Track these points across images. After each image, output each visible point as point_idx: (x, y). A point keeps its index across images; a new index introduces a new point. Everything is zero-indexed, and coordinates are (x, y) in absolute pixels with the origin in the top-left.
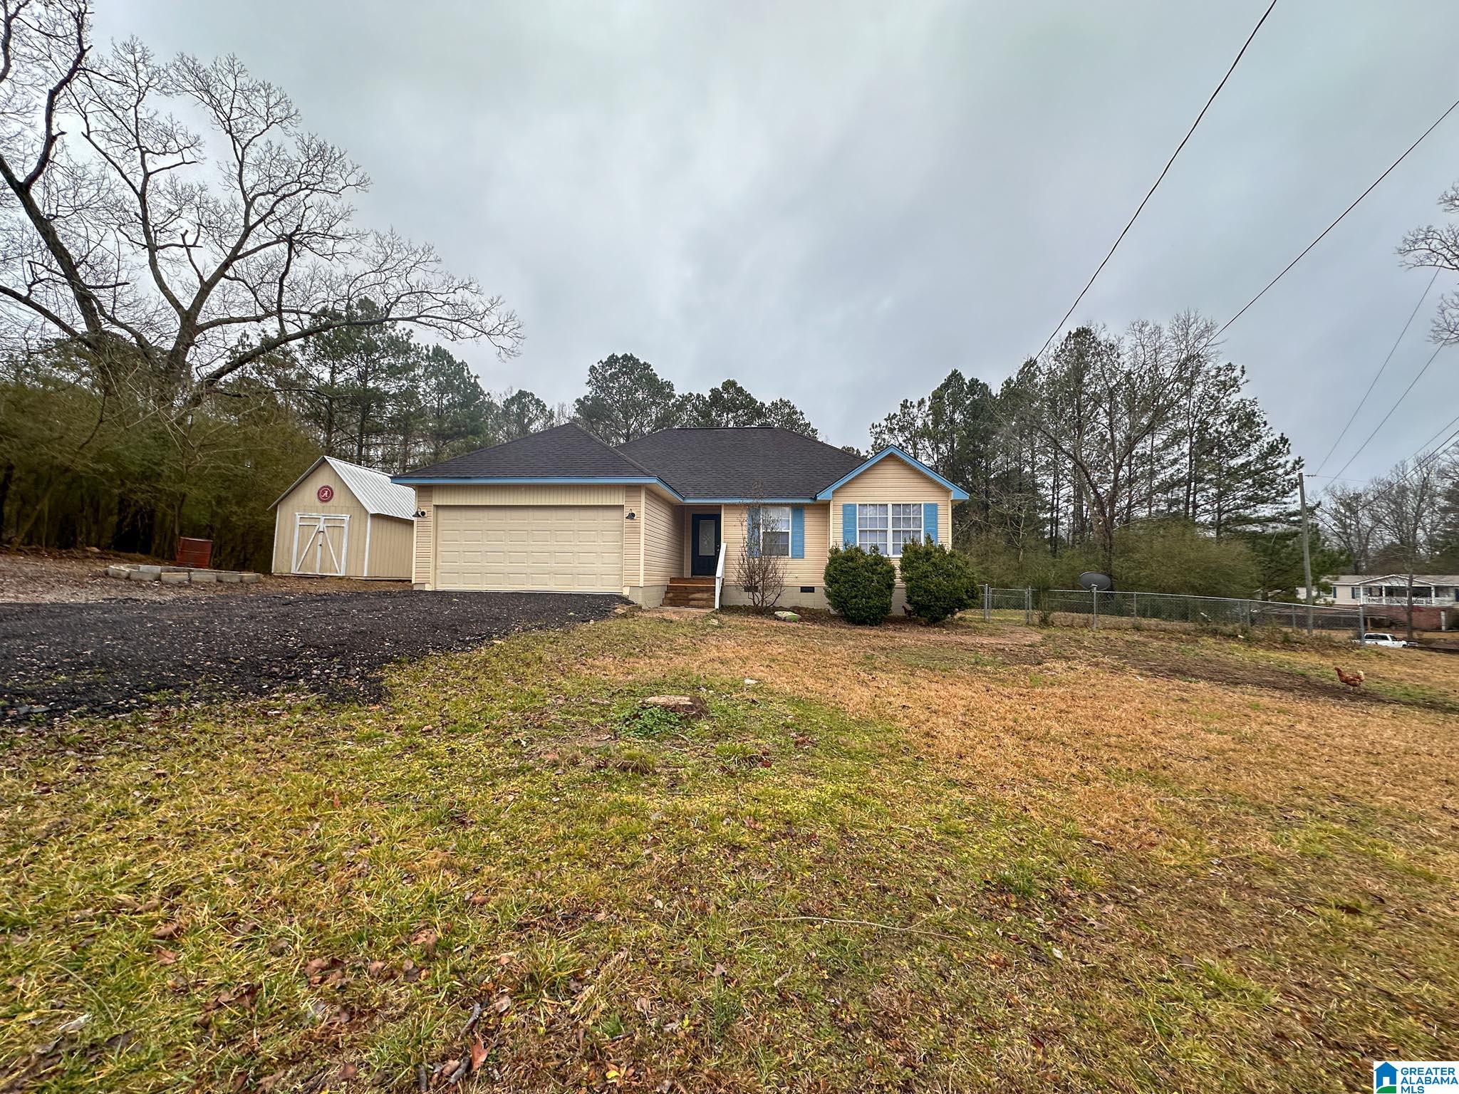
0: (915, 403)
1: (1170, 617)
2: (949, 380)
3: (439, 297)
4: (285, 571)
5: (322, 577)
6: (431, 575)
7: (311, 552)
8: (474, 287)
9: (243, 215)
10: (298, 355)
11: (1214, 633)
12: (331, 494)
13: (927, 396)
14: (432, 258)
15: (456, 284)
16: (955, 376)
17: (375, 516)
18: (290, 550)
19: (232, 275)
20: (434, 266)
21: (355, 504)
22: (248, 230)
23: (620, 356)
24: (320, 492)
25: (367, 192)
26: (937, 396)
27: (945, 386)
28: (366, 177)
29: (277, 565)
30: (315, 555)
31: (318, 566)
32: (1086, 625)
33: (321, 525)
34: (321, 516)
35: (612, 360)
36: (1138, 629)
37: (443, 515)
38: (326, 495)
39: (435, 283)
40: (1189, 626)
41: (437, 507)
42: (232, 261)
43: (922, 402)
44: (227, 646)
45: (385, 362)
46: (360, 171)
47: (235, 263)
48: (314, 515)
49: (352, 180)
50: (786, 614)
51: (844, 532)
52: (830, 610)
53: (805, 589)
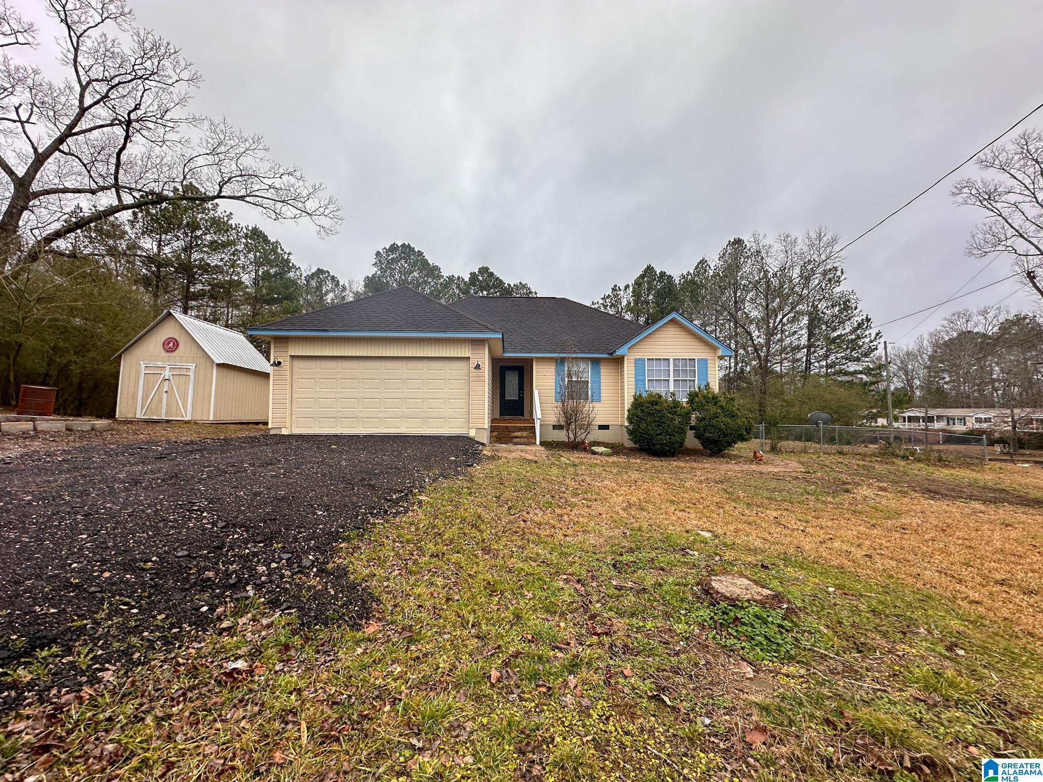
0: (622, 288)
2: (646, 271)
3: (265, 181)
4: (130, 416)
5: (168, 421)
6: (288, 420)
7: (156, 399)
8: (298, 174)
9: (78, 97)
10: (127, 228)
12: (176, 345)
13: (631, 282)
14: (260, 147)
15: (281, 171)
16: (649, 270)
17: (219, 365)
18: (135, 397)
19: (66, 150)
20: (261, 154)
21: (200, 354)
22: (83, 110)
23: (399, 245)
24: (166, 344)
25: (199, 88)
26: (638, 283)
27: (642, 277)
28: (199, 74)
29: (121, 411)
30: (160, 401)
31: (164, 411)
33: (167, 374)
34: (167, 364)
35: (393, 248)
37: (298, 364)
38: (171, 346)
39: (262, 168)
41: (292, 357)
42: (67, 137)
43: (627, 287)
44: (124, 536)
45: (208, 237)
46: (193, 69)
47: (70, 140)
48: (160, 364)
49: (185, 75)
50: (601, 449)
51: (639, 381)
52: (629, 444)
53: (602, 427)
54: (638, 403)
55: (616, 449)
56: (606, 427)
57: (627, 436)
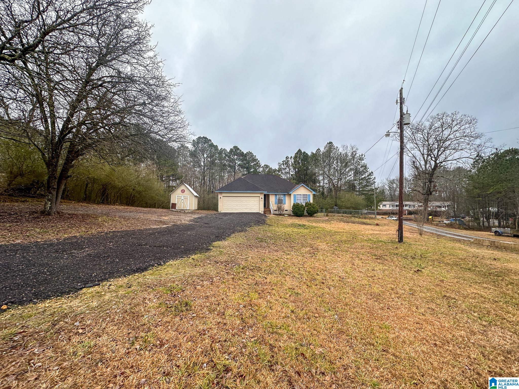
1: (348, 214)
2: (298, 151)
6: (222, 209)
11: (354, 217)
12: (184, 191)
16: (300, 151)
17: (195, 196)
21: (191, 193)
24: (182, 191)
26: (296, 157)
30: (181, 205)
31: (182, 207)
32: (334, 216)
33: (183, 198)
36: (342, 216)
37: (224, 198)
38: (183, 191)
40: (351, 215)
41: (223, 196)
43: (291, 157)
48: (181, 196)
50: (286, 215)
51: (295, 200)
52: (292, 214)
53: (286, 210)
54: (294, 205)
55: (289, 215)
56: (287, 210)
57: (292, 212)
